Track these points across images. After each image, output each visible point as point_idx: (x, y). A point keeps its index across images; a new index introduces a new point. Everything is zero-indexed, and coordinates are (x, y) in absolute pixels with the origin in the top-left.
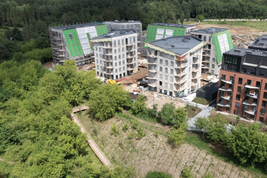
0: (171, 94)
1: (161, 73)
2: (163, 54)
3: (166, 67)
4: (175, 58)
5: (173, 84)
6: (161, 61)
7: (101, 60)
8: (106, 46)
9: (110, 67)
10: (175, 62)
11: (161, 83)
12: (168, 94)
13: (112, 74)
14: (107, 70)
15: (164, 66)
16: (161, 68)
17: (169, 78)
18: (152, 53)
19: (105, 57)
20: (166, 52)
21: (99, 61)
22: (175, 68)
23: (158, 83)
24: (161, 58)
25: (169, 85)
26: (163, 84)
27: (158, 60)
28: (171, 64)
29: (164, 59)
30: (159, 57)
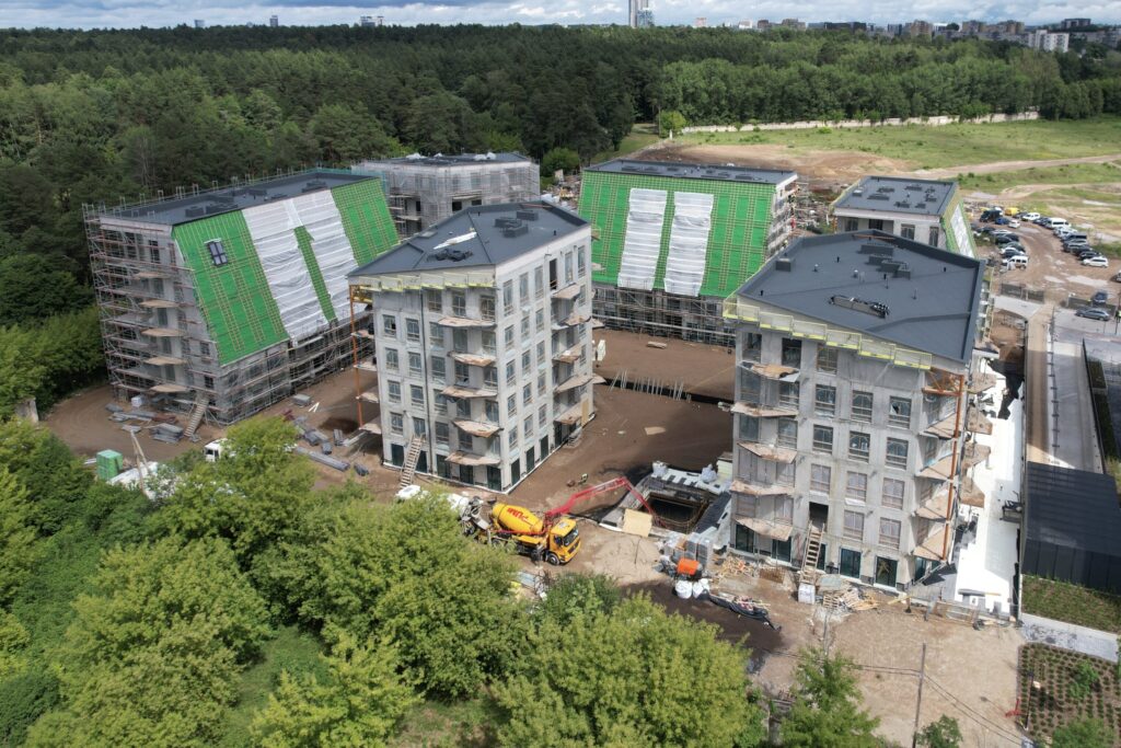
0: (887, 570)
1: (823, 458)
2: (841, 360)
3: (856, 428)
4: (923, 384)
5: (903, 516)
6: (825, 396)
7: (422, 384)
8: (455, 310)
9: (477, 425)
10: (917, 399)
11: (819, 512)
12: (868, 568)
13: (490, 459)
14: (454, 437)
15: (842, 421)
16: (823, 437)
17: (875, 486)
18: (764, 353)
19: (449, 367)
20: (868, 348)
21: (406, 391)
22: (919, 436)
23: (802, 510)
24: (826, 378)
25: (872, 527)
26: (836, 518)
27: (807, 395)
28: (893, 412)
29: (845, 388)
30: (810, 375)
